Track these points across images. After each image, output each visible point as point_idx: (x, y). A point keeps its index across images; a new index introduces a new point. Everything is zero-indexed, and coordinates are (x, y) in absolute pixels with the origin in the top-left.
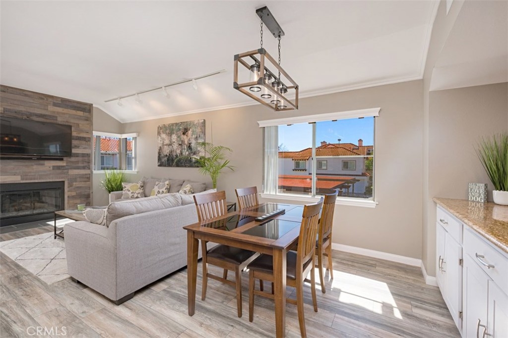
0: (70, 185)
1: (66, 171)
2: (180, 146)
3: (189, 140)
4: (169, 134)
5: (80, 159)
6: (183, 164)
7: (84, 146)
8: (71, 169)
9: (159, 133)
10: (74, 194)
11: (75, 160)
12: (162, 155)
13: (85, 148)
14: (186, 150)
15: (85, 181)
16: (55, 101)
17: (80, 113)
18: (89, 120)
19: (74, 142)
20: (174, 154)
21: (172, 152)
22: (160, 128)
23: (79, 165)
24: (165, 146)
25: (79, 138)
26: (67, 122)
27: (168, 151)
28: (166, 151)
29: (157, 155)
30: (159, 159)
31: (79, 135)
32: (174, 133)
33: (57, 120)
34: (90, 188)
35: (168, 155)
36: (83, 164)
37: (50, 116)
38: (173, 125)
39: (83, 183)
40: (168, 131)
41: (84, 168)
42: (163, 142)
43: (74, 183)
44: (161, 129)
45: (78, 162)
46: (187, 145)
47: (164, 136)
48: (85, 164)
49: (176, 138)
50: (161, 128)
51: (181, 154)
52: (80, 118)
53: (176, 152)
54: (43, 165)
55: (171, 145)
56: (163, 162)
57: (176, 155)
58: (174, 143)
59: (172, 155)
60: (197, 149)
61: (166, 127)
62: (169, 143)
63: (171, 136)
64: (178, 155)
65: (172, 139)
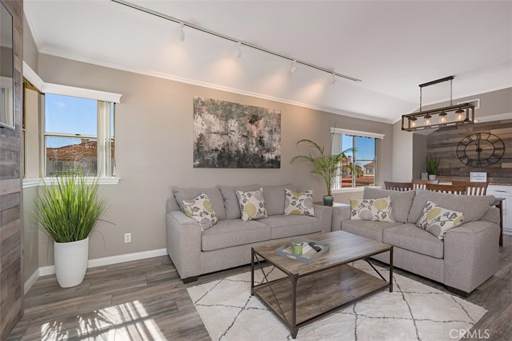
2: (243, 139)
3: (260, 132)
6: (250, 164)
9: (198, 111)
14: (254, 146)
15: (14, 219)
20: (234, 149)
21: (228, 145)
22: (200, 103)
24: (214, 135)
27: (221, 143)
28: (216, 142)
29: (193, 148)
32: (233, 118)
35: (221, 149)
38: (231, 104)
40: (220, 112)
42: (210, 127)
46: (256, 139)
47: (211, 118)
48: (14, 160)
49: (237, 125)
50: (203, 104)
51: (247, 149)
53: (237, 146)
55: (227, 134)
56: (208, 160)
57: (236, 151)
58: (233, 133)
59: (228, 150)
60: (271, 145)
61: (217, 105)
62: (223, 130)
63: (227, 120)
64: (240, 151)
65: (229, 125)
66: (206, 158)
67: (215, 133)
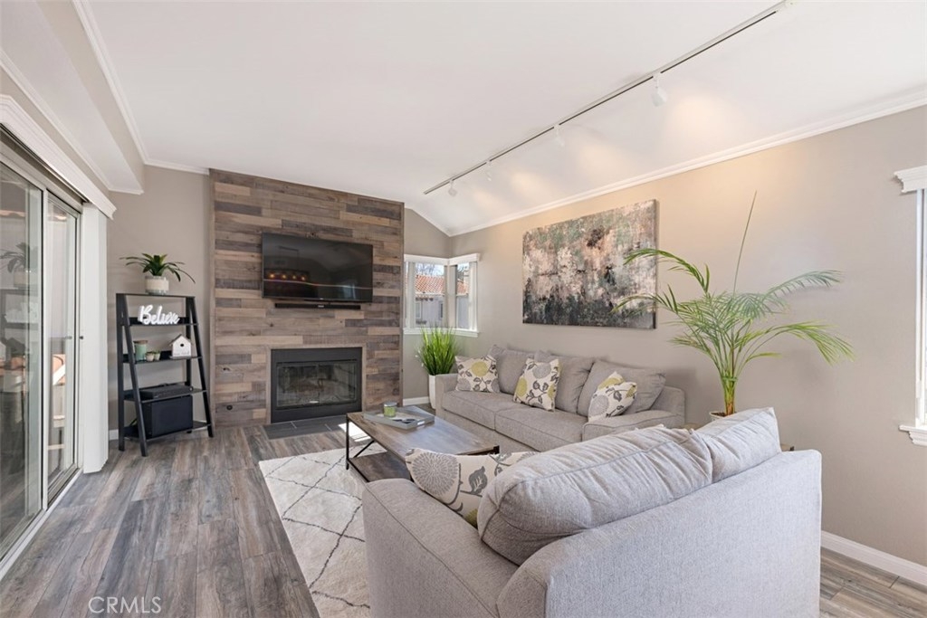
0: (370, 356)
1: (364, 329)
2: (579, 276)
3: (607, 259)
4: (550, 248)
5: (385, 307)
6: (589, 319)
7: (391, 283)
8: (372, 325)
9: (526, 250)
10: (375, 371)
11: (379, 309)
12: (534, 298)
13: (392, 287)
14: (597, 285)
15: (392, 349)
16: (350, 203)
17: (385, 222)
18: (398, 233)
19: (377, 276)
20: (565, 295)
21: (557, 290)
22: (528, 238)
23: (383, 318)
24: (541, 278)
25: (384, 269)
26: (366, 239)
27: (549, 288)
28: (544, 287)
29: (521, 298)
30: (527, 306)
31: (383, 263)
32: (563, 246)
33: (351, 236)
34: (398, 361)
35: (548, 297)
36: (389, 316)
37: (342, 230)
38: (561, 226)
39: (388, 352)
40: (548, 243)
41: (390, 324)
42: (537, 268)
43: (376, 352)
44: (531, 240)
45: (381, 313)
46: (599, 273)
47: (537, 254)
48: (392, 317)
49: (569, 255)
50: (531, 238)
51: (584, 293)
52: (384, 230)
53: (569, 290)
54: (333, 317)
55: (557, 273)
56: (536, 314)
57: (568, 298)
58: (564, 270)
59: (558, 297)
60: (630, 280)
61: (544, 233)
62: (551, 269)
63: (556, 252)
64: (573, 297)
65: (559, 259)
66: (534, 311)
67: (543, 275)
